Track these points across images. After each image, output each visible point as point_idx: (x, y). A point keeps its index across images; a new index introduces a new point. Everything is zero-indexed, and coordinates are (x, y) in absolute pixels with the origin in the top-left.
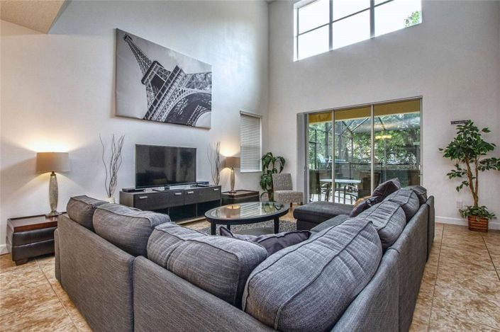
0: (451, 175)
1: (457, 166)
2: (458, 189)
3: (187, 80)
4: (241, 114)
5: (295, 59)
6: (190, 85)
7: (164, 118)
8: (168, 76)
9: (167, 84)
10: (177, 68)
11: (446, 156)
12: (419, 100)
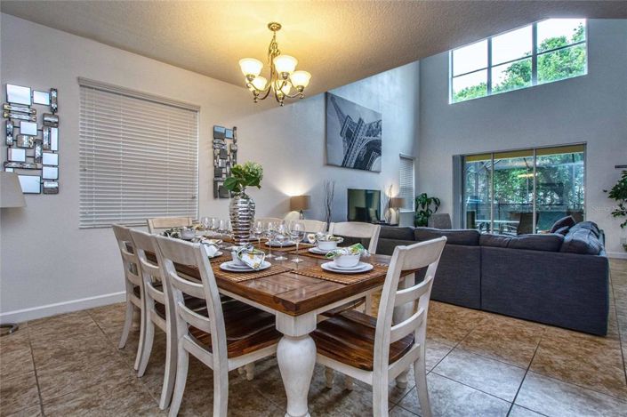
0: (616, 214)
1: (621, 205)
2: (622, 226)
3: (366, 130)
4: (401, 157)
5: (450, 102)
6: (368, 135)
7: (353, 164)
8: (355, 127)
9: (354, 135)
10: (360, 119)
11: (610, 197)
12: (585, 145)
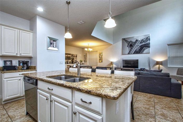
3: (140, 42)
6: (141, 43)
7: (133, 53)
8: (134, 43)
9: (133, 45)
10: (136, 40)
